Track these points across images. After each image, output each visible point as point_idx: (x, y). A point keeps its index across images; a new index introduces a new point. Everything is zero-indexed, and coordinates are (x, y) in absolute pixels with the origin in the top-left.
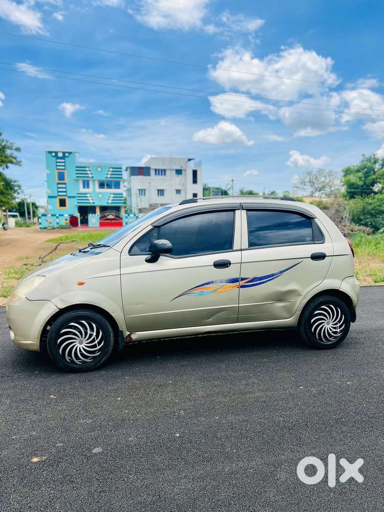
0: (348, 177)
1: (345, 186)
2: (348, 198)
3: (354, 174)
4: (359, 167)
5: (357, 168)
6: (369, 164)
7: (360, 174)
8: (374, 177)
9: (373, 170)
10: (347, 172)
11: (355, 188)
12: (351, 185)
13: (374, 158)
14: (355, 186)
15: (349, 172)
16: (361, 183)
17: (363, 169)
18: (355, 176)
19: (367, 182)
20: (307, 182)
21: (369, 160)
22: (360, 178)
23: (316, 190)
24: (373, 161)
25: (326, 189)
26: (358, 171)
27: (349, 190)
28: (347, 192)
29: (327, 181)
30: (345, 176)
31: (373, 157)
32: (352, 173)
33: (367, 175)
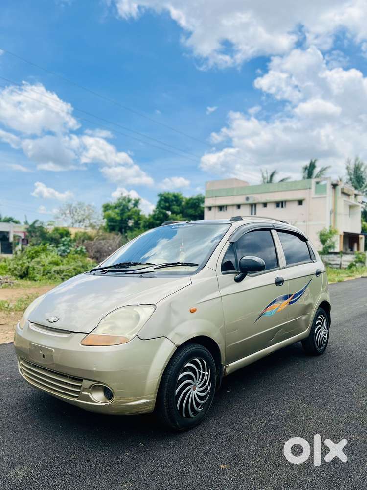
0: (107, 213)
1: (106, 220)
2: (108, 230)
3: (112, 210)
4: (116, 204)
5: (114, 205)
6: (124, 203)
7: (117, 210)
8: (129, 213)
9: (127, 208)
10: (106, 208)
11: (113, 222)
12: (110, 220)
13: (128, 199)
14: (114, 220)
15: (108, 208)
16: (119, 218)
17: (120, 206)
18: (114, 212)
19: (124, 217)
20: (68, 213)
21: (124, 199)
22: (118, 213)
23: (76, 221)
24: (127, 201)
25: (85, 221)
26: (116, 208)
27: (109, 224)
28: (108, 225)
29: (86, 214)
30: (105, 211)
31: (127, 197)
32: (111, 209)
33: (123, 212)
